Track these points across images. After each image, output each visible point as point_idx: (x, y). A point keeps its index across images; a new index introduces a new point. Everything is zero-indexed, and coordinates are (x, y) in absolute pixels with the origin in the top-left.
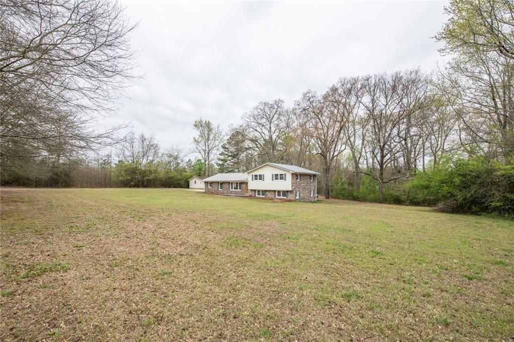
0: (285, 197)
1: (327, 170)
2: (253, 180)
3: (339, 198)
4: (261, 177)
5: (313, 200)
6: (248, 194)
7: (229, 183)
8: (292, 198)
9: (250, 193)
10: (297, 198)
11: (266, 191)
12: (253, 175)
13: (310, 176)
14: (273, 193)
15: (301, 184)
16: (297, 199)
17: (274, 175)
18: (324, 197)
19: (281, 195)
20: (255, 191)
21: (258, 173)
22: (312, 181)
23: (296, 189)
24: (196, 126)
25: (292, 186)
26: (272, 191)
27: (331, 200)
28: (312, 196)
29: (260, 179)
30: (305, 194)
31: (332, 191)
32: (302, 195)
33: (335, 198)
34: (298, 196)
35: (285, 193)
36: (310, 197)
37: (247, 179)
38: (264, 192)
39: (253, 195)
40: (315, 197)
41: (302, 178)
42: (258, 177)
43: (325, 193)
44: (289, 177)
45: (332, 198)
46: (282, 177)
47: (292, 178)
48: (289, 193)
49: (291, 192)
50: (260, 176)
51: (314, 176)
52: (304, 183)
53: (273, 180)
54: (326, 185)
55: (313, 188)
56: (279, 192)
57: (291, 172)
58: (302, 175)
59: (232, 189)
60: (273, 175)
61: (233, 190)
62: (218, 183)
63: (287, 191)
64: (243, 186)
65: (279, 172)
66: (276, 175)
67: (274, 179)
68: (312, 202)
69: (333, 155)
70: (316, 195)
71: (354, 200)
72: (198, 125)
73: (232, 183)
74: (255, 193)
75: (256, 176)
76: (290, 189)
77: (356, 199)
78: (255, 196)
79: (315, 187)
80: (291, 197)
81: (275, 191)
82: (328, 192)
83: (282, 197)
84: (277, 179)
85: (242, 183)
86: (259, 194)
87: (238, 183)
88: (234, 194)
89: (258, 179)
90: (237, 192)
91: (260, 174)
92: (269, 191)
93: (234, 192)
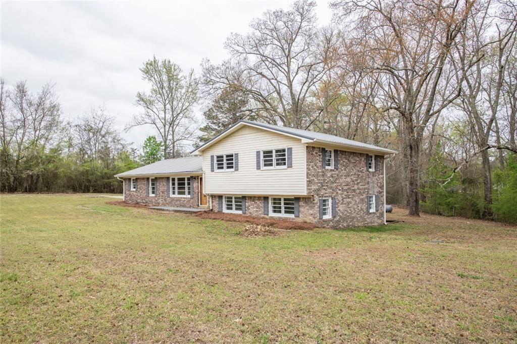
0: (292, 216)
1: (413, 147)
2: (212, 170)
3: (440, 214)
4: (230, 161)
5: (377, 222)
6: (204, 207)
7: (168, 178)
8: (310, 219)
9: (209, 204)
10: (325, 217)
11: (244, 197)
12: (212, 157)
13: (366, 156)
14: (260, 204)
15: (339, 177)
16: (325, 221)
17: (262, 155)
18: (407, 212)
19: (283, 210)
20: (220, 197)
21: (223, 150)
22: (372, 170)
23: (323, 192)
24: (146, 72)
25: (309, 182)
26: (259, 198)
27: (424, 219)
28: (372, 210)
29: (230, 166)
30: (351, 207)
31: (424, 198)
32: (341, 208)
33: (433, 214)
34: (330, 211)
35: (292, 203)
36: (368, 213)
37: (201, 169)
38: (241, 200)
39: (216, 210)
40: (382, 214)
41: (343, 160)
42: (225, 162)
43: (408, 201)
44: (299, 156)
45: (426, 212)
46: (282, 158)
47: (309, 161)
48: (301, 203)
49: (307, 199)
50: (230, 157)
51: (380, 157)
52: (347, 176)
53: (258, 168)
54: (411, 184)
55: (377, 189)
56: (276, 200)
57: (304, 140)
58: (343, 152)
59: (174, 193)
60: (258, 153)
61: (177, 196)
62: (148, 179)
63: (298, 199)
64: (195, 184)
65: (275, 144)
66: (268, 154)
67: (262, 163)
68: (372, 229)
69: (428, 111)
70: (386, 207)
71: (480, 218)
72: (151, 69)
73: (173, 180)
74: (221, 204)
75: (220, 158)
76: (303, 192)
77: (483, 214)
78: (220, 212)
79: (382, 187)
80: (306, 214)
81: (266, 198)
82: (417, 201)
83: (283, 215)
84: (268, 163)
85: (192, 178)
86: (229, 207)
87: (184, 178)
88: (178, 207)
89: (225, 166)
90: (184, 201)
91: (229, 153)
92: (252, 198)
93: (177, 201)
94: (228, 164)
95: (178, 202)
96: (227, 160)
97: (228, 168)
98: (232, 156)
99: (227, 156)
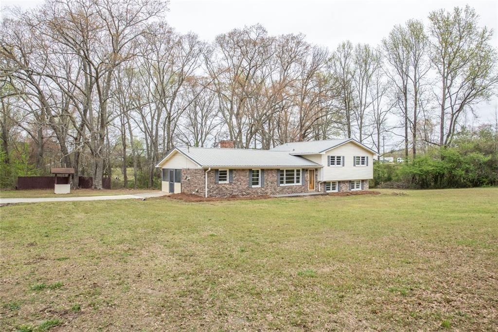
0: (360, 190)
2: (328, 165)
4: (339, 160)
6: (313, 191)
7: (278, 170)
9: (317, 188)
11: (340, 182)
12: (328, 156)
14: (347, 185)
20: (325, 183)
21: (335, 153)
26: (347, 182)
29: (339, 163)
44: (371, 161)
46: (364, 161)
48: (364, 183)
50: (339, 158)
53: (354, 165)
60: (354, 157)
61: (285, 185)
62: (250, 170)
63: (363, 181)
64: (307, 175)
66: (357, 158)
67: (356, 163)
74: (324, 188)
75: (333, 158)
80: (366, 187)
81: (350, 182)
83: (356, 189)
85: (305, 171)
87: (294, 170)
88: (289, 194)
89: (336, 163)
90: (296, 188)
91: (339, 155)
92: (344, 182)
93: (288, 189)
94: (337, 162)
95: (290, 190)
96: (337, 159)
97: (337, 164)
98: (340, 157)
99: (337, 157)
